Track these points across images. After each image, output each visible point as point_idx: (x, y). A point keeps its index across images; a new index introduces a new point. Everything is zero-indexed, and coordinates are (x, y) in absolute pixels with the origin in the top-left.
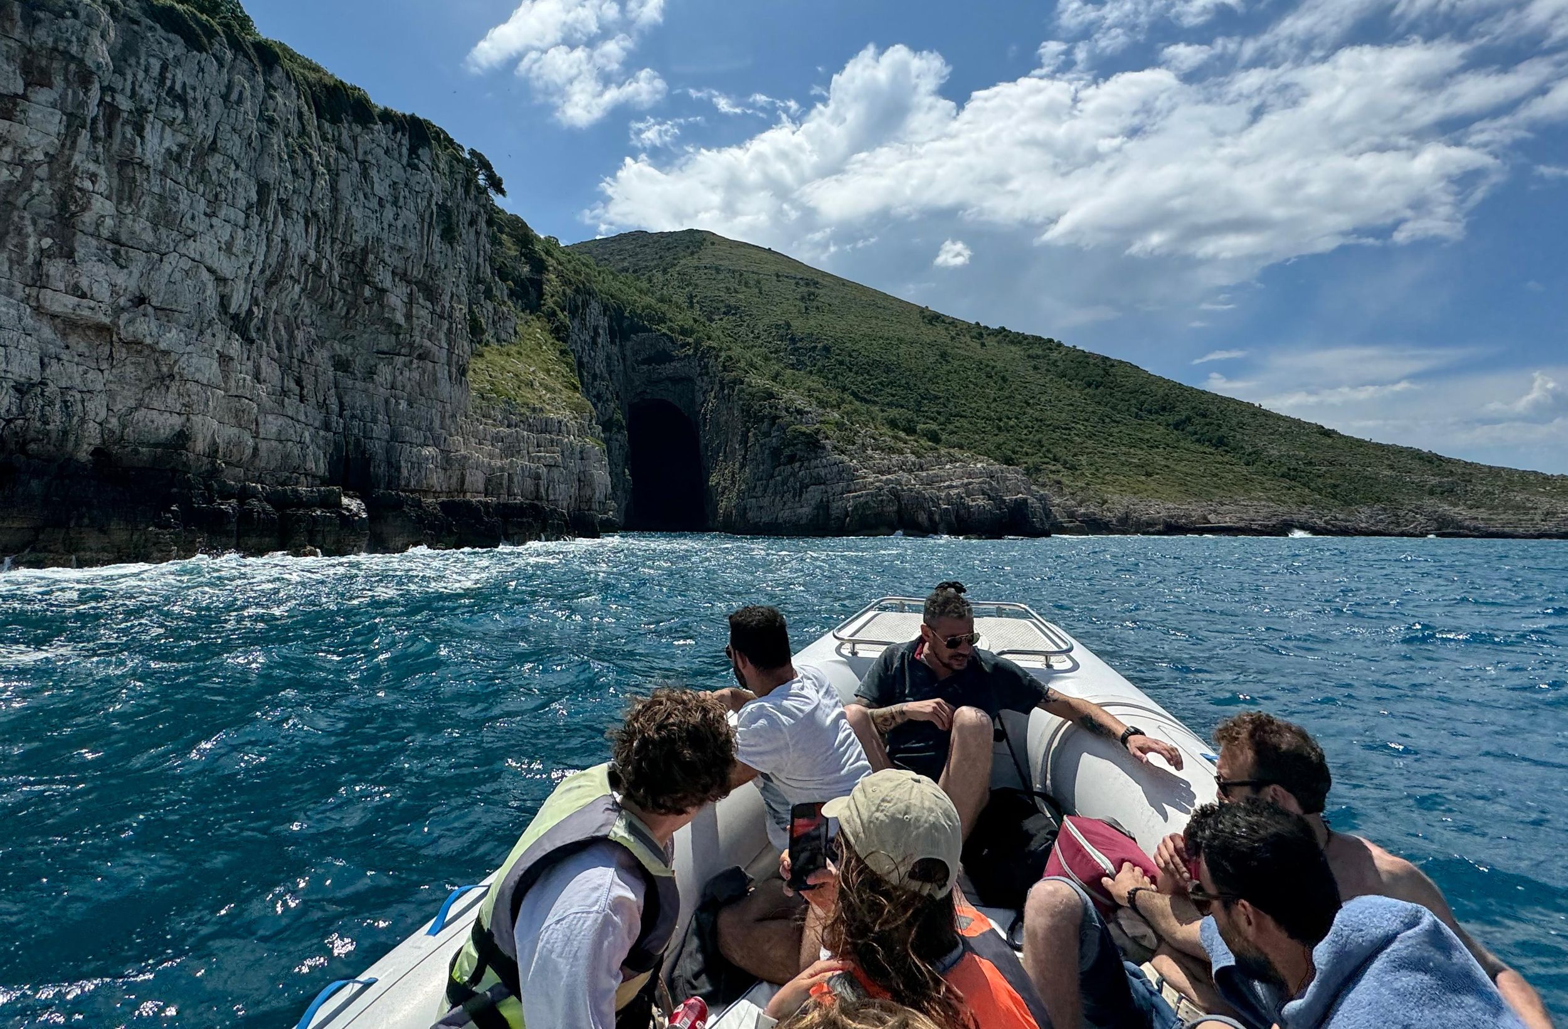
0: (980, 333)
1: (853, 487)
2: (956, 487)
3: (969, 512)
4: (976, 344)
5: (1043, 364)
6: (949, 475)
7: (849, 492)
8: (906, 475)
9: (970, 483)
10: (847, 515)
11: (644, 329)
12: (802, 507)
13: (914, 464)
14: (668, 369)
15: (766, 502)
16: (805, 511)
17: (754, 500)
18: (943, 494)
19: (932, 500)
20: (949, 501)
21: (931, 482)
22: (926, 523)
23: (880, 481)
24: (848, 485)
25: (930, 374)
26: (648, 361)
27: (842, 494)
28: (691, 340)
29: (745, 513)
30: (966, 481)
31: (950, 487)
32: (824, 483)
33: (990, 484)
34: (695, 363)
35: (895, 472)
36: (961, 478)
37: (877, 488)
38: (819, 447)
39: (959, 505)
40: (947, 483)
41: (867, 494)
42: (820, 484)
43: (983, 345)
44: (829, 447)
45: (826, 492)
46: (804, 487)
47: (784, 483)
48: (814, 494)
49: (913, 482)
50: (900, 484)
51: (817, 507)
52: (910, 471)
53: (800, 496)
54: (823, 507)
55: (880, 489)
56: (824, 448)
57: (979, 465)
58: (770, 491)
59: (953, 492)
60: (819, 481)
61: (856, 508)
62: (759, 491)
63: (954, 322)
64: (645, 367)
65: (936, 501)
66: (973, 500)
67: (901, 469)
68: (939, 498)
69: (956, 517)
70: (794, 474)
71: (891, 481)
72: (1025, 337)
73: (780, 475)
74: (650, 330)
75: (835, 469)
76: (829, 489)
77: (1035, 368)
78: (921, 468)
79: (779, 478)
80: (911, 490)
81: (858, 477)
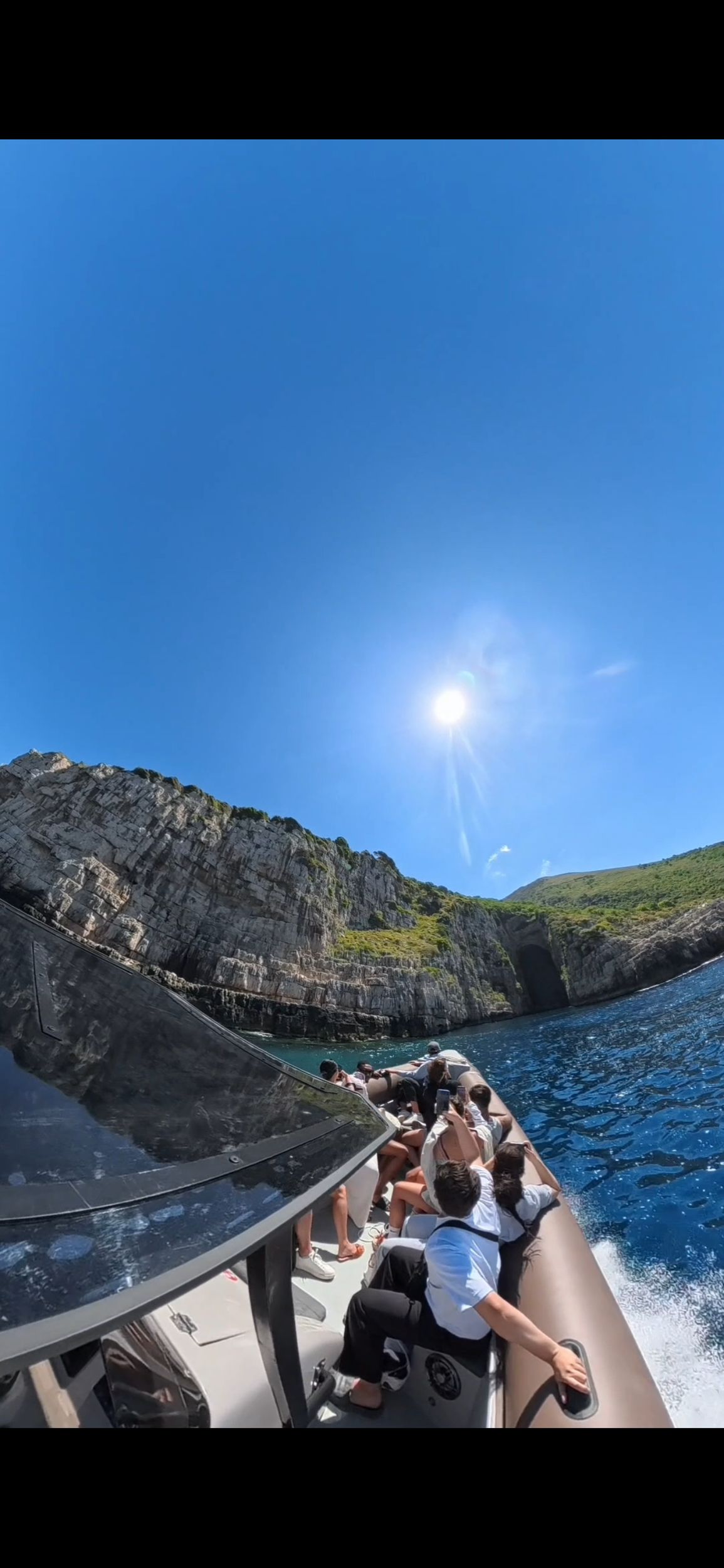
0: (667, 862)
1: (632, 953)
2: (698, 924)
3: (715, 935)
4: (668, 867)
5: (699, 858)
6: (689, 920)
7: (631, 957)
8: (663, 931)
9: (705, 918)
10: (635, 974)
11: (512, 916)
12: (605, 978)
13: (664, 923)
14: (528, 929)
15: (584, 982)
16: (608, 980)
17: (577, 983)
18: (692, 933)
19: (688, 939)
20: (697, 933)
21: (681, 927)
22: (691, 956)
23: (647, 942)
24: (628, 954)
25: (655, 887)
26: (518, 929)
27: (626, 960)
28: (534, 913)
29: (575, 992)
30: (701, 918)
31: (694, 925)
32: (613, 958)
33: (717, 912)
34: (538, 923)
35: (655, 933)
36: (696, 918)
37: (647, 947)
38: (601, 937)
39: (706, 935)
40: (691, 925)
41: (642, 954)
42: (611, 960)
43: (671, 865)
44: (607, 935)
45: (616, 963)
46: (602, 965)
47: (590, 966)
48: (609, 968)
49: (669, 934)
50: (661, 938)
51: (614, 976)
52: (664, 928)
53: (602, 971)
54: (618, 973)
55: (649, 947)
56: (604, 936)
57: (703, 906)
58: (584, 974)
59: (698, 928)
60: (609, 958)
61: (638, 965)
62: (578, 976)
63: (654, 864)
64: (517, 932)
65: (689, 939)
66: (713, 927)
67: (658, 929)
68: (691, 936)
69: (709, 943)
70: (593, 959)
71: (655, 939)
72: (686, 854)
73: (586, 963)
74: (515, 915)
75: (616, 946)
76: (617, 960)
77: (698, 862)
78: (670, 923)
79: (586, 965)
80: (669, 939)
81: (633, 945)
